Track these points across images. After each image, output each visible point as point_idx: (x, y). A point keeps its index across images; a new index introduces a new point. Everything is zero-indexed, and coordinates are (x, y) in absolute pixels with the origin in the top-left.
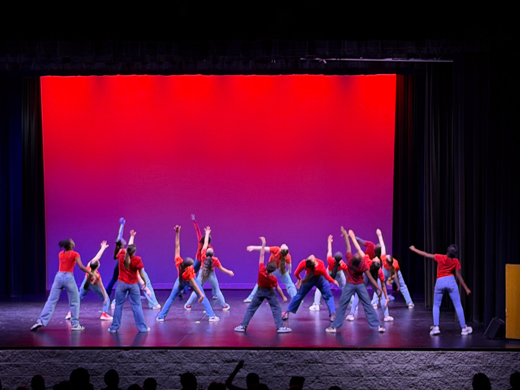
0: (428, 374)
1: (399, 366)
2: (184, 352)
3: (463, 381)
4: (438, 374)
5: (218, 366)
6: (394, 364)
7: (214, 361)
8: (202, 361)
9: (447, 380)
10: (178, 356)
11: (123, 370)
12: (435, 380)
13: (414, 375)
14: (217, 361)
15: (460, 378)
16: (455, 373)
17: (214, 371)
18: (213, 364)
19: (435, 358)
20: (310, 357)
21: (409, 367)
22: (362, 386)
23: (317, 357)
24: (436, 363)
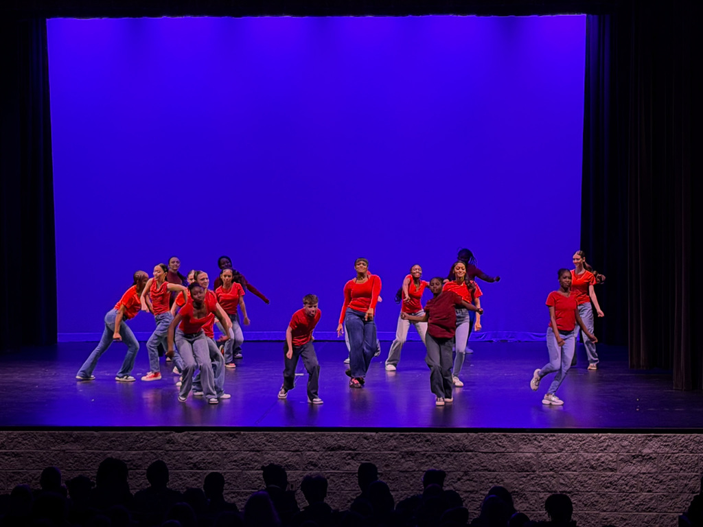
0: (633, 469)
1: (589, 456)
2: (265, 435)
3: (686, 477)
4: (647, 468)
5: (317, 455)
6: (582, 452)
7: (311, 449)
8: (293, 449)
9: (661, 477)
10: (256, 440)
11: (174, 462)
12: (644, 476)
13: (612, 470)
14: (315, 448)
15: (681, 473)
16: (674, 467)
17: (311, 463)
18: (308, 453)
19: (644, 444)
20: (456, 443)
21: (605, 457)
22: (533, 485)
23: (466, 442)
24: (646, 451)
